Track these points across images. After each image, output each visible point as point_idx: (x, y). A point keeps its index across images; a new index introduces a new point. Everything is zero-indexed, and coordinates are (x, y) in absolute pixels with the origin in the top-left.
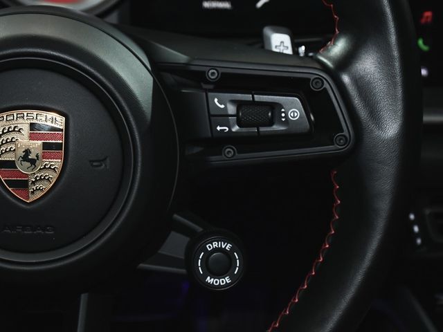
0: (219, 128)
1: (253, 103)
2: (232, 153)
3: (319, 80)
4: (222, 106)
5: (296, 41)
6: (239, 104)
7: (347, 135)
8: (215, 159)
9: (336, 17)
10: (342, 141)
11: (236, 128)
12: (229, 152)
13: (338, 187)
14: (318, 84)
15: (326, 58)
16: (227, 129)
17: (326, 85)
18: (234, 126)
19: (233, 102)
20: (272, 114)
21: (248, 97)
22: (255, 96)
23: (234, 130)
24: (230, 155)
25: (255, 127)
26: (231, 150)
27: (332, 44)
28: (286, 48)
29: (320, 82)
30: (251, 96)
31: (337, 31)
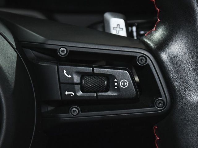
0: (67, 93)
1: (93, 74)
2: (77, 112)
3: (143, 58)
4: (70, 76)
6: (83, 75)
7: (165, 100)
8: (64, 116)
9: (157, 9)
10: (160, 104)
11: (80, 93)
12: (75, 110)
13: (158, 138)
14: (143, 61)
15: (150, 40)
16: (73, 94)
17: (149, 62)
18: (78, 91)
19: (78, 73)
20: (107, 83)
21: (89, 70)
22: (94, 69)
23: (78, 94)
24: (75, 114)
25: (94, 92)
26: (76, 110)
27: (155, 30)
28: (122, 29)
29: (145, 59)
30: (91, 68)
31: (158, 19)
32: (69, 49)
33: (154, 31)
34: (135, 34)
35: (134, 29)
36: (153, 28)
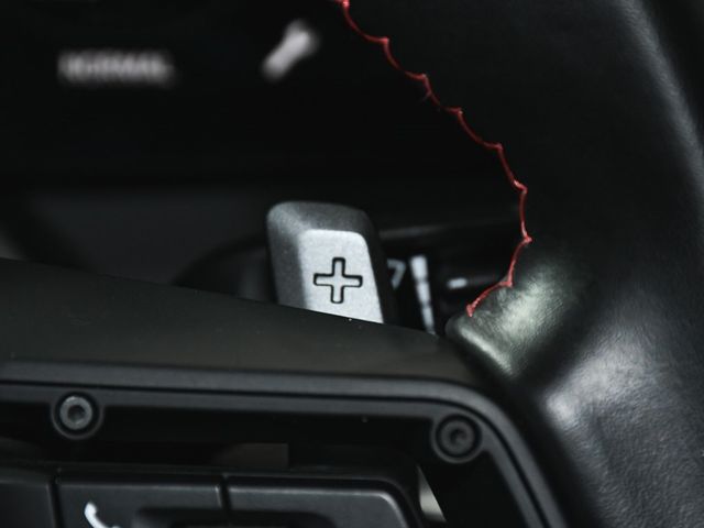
1: (227, 516)
3: (462, 425)
5: (386, 234)
9: (516, 183)
14: (459, 440)
15: (490, 336)
17: (490, 442)
22: (234, 490)
27: (510, 284)
28: (360, 278)
29: (468, 430)
30: (217, 490)
31: (525, 233)
32: (105, 399)
33: (508, 290)
34: (423, 292)
35: (419, 266)
36: (504, 274)
